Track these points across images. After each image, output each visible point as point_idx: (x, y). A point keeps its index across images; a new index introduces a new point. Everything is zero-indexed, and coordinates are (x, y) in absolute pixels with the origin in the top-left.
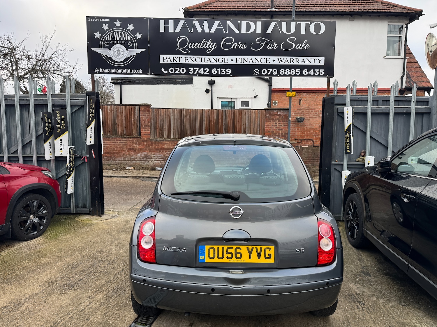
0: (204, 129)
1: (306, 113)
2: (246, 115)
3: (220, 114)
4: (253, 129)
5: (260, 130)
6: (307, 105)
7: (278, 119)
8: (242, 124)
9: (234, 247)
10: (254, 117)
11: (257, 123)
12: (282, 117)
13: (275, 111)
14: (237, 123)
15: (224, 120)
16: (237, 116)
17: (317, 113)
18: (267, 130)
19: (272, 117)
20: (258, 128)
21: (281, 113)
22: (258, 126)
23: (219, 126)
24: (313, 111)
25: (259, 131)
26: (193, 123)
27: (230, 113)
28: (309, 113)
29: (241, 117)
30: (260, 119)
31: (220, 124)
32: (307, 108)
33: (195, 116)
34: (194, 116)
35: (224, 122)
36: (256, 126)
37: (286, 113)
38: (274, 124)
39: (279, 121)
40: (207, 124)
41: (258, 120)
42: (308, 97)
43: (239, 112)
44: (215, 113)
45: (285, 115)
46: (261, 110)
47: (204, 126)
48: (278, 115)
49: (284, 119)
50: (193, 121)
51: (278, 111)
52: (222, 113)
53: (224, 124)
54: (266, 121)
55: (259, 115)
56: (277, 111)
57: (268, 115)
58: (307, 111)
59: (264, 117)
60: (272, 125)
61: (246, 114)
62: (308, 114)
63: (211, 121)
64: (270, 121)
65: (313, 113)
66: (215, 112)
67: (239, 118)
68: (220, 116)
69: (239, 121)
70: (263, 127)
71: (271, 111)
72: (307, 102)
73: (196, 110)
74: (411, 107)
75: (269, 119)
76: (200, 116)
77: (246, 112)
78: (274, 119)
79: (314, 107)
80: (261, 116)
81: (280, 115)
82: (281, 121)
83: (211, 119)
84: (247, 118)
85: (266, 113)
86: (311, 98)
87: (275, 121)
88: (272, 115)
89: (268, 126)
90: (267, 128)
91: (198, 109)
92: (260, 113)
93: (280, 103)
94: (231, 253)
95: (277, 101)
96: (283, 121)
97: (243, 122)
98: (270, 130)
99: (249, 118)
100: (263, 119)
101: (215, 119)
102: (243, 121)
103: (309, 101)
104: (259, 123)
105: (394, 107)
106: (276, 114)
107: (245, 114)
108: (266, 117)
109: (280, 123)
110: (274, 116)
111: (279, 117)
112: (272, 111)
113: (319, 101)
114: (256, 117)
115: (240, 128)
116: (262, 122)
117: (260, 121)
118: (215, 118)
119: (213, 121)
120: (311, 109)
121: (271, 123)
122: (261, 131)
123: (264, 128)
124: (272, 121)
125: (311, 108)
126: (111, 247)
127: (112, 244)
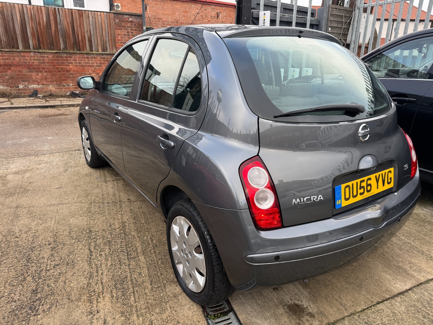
0: (29, 36)
1: (154, 22)
2: (89, 19)
3: (52, 13)
4: (101, 38)
5: (110, 40)
6: (154, 13)
7: (130, 27)
8: (86, 30)
9: (366, 178)
10: (100, 21)
11: (105, 30)
12: (135, 25)
13: (125, 16)
14: (78, 29)
15: (58, 23)
16: (76, 18)
17: (164, 24)
18: (119, 40)
19: (123, 24)
20: (107, 38)
21: (132, 20)
22: (107, 35)
23: (53, 32)
24: (161, 21)
25: (108, 42)
26: (9, 26)
27: (66, 14)
28: (157, 23)
29: (82, 20)
30: (109, 26)
31: (53, 28)
32: (154, 17)
33: (12, 15)
34: (10, 13)
35: (59, 27)
36: (104, 34)
37: (138, 20)
38: (126, 33)
39: (131, 30)
40: (33, 28)
41: (105, 26)
42: (154, 3)
43: (79, 13)
44: (43, 12)
45: (137, 23)
46: (108, 14)
47: (28, 30)
48: (130, 22)
49: (137, 28)
50: (8, 21)
51: (129, 16)
52: (55, 13)
53: (60, 30)
54: (116, 29)
55: (106, 20)
56: (127, 16)
57: (117, 21)
58: (154, 20)
59: (112, 22)
60: (124, 35)
61: (89, 17)
62: (155, 24)
63: (39, 24)
64: (121, 29)
65: (160, 23)
66: (43, 10)
67: (80, 21)
68: (52, 18)
69: (80, 26)
70: (113, 36)
71: (120, 16)
72: (154, 9)
73: (12, 6)
74: (307, 18)
75: (119, 26)
76: (20, 15)
77: (88, 15)
78: (125, 27)
79: (162, 16)
80: (108, 22)
81: (132, 22)
82: (133, 30)
83: (38, 21)
84: (91, 23)
85: (114, 17)
86: (157, 4)
87: (127, 29)
88: (122, 21)
89: (119, 35)
90: (118, 37)
91: (14, 4)
92: (107, 18)
93: (124, 8)
94: (363, 187)
95: (119, 4)
96: (136, 30)
97: (86, 28)
98: (122, 40)
99: (94, 22)
100: (112, 25)
101: (45, 22)
102: (86, 26)
103: (155, 8)
104: (107, 30)
105: (296, 17)
106: (127, 20)
107: (87, 16)
108: (115, 23)
109: (132, 33)
110: (124, 22)
111: (132, 25)
112: (122, 15)
113: (166, 9)
114: (103, 22)
115: (83, 36)
116: (111, 29)
117: (109, 28)
118: (45, 19)
119: (42, 24)
120: (158, 19)
121: (122, 32)
122: (111, 42)
123: (114, 38)
124: (124, 29)
125: (158, 17)
126: (22, 222)
127: (18, 217)
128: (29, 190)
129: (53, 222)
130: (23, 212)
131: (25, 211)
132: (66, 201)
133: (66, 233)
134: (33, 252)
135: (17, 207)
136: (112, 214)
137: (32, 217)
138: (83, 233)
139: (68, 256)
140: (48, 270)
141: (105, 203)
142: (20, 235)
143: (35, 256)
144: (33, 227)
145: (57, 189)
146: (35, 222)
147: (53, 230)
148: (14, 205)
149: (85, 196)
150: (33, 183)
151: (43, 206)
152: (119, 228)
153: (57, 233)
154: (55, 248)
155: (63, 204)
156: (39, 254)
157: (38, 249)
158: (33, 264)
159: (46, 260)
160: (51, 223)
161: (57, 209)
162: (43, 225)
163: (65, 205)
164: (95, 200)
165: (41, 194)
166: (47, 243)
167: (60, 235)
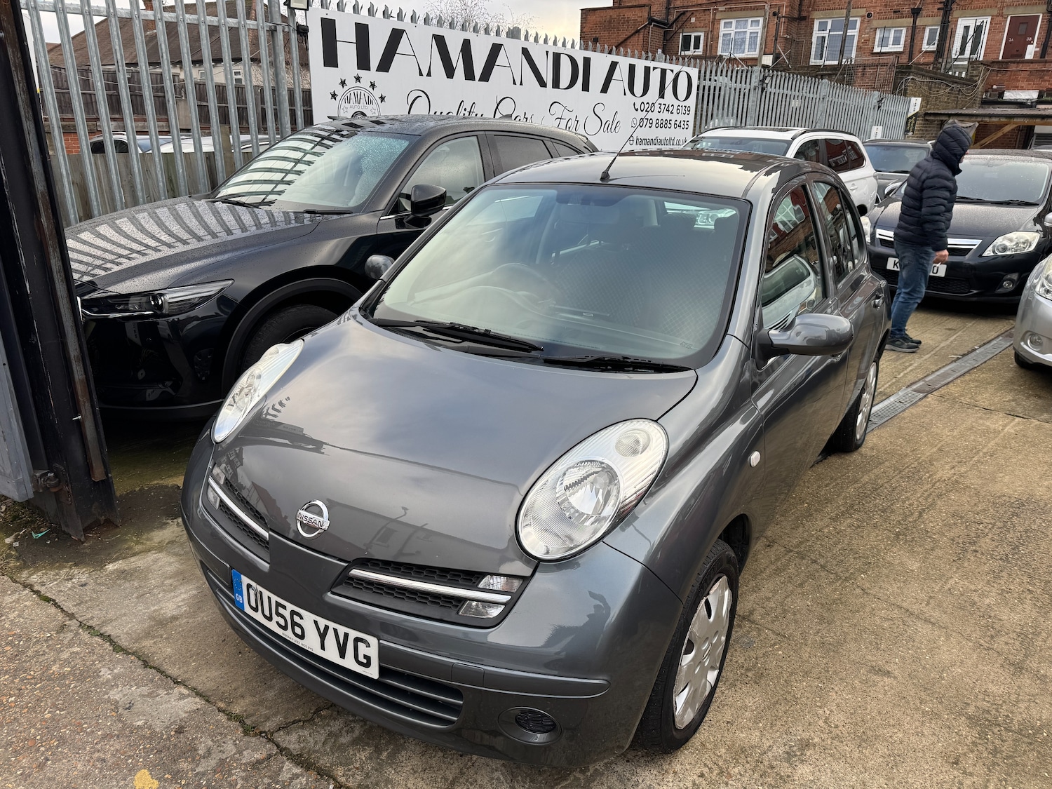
126: (1016, 617)
127: (1023, 636)
128: (973, 721)
129: (951, 582)
130: (1006, 643)
131: (1000, 644)
132: (895, 616)
133: (939, 552)
134: (1006, 555)
135: (1019, 668)
136: (834, 540)
137: (990, 617)
138: (913, 538)
139: (955, 524)
140: (991, 523)
141: (821, 565)
142: (1023, 591)
143: (1004, 547)
144: (994, 594)
145: (888, 674)
146: (987, 601)
147: (958, 568)
148: (1026, 680)
149: (842, 603)
150: (945, 756)
151: (954, 634)
152: (852, 517)
153: (954, 560)
154: (970, 543)
155: (908, 610)
156: (997, 547)
157: (997, 554)
158: (1011, 540)
159: (990, 535)
160: (956, 583)
161: (927, 605)
162: (973, 587)
163: (904, 605)
164: (830, 584)
165: (943, 679)
166: (978, 555)
167: (950, 554)
